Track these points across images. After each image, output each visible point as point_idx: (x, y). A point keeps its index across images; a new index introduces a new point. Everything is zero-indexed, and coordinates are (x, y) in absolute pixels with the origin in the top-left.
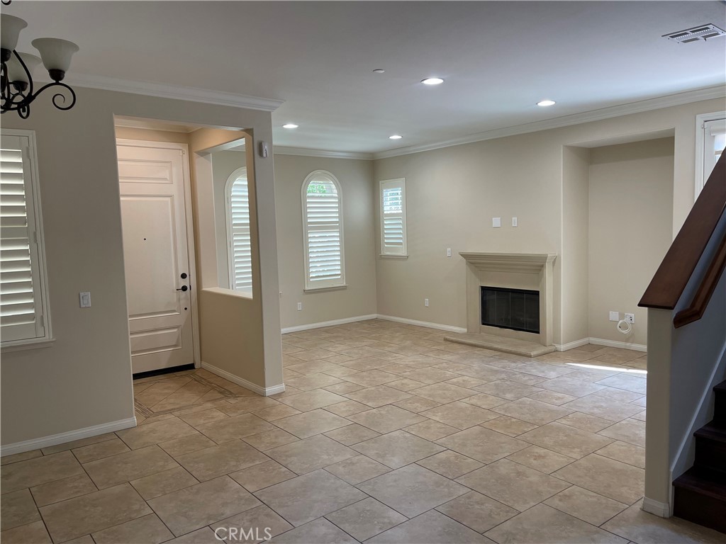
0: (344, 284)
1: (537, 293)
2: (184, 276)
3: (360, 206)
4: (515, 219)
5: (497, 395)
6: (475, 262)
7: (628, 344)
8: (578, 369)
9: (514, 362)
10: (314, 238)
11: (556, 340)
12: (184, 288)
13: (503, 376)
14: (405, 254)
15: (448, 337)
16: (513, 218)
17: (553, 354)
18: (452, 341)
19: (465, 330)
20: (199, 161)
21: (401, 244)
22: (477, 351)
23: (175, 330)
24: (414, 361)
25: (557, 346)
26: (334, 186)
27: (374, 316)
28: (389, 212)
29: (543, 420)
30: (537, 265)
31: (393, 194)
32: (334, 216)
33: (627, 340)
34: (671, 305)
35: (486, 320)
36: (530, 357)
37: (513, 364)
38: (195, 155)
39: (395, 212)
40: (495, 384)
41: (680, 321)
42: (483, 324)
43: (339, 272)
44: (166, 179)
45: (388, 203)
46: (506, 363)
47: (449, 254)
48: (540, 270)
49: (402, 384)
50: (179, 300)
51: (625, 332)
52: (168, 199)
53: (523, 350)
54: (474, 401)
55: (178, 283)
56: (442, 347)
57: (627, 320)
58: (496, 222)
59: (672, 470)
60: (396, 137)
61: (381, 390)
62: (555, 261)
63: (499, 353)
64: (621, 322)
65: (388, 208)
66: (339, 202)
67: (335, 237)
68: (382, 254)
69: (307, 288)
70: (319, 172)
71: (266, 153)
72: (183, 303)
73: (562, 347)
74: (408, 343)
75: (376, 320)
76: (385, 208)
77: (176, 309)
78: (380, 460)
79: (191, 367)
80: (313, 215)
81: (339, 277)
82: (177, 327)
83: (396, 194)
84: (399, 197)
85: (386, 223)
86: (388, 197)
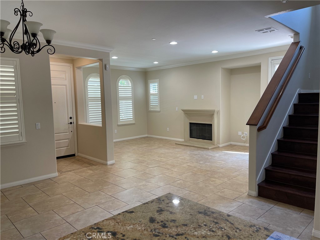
0: (134, 122)
1: (211, 125)
2: (71, 118)
3: (140, 90)
4: (203, 96)
5: (197, 162)
6: (187, 113)
7: (245, 144)
9: (203, 151)
10: (122, 103)
11: (219, 143)
12: (71, 123)
13: (199, 156)
14: (159, 110)
15: (177, 143)
16: (202, 96)
17: (217, 148)
18: (178, 144)
19: (184, 140)
20: (77, 71)
21: (157, 106)
22: (188, 147)
23: (67, 140)
24: (164, 152)
25: (219, 145)
26: (130, 82)
27: (146, 135)
28: (152, 93)
29: (214, 170)
30: (211, 114)
31: (153, 86)
32: (130, 94)
33: (245, 143)
34: (257, 124)
35: (191, 136)
36: (209, 149)
37: (202, 152)
38: (75, 69)
39: (155, 93)
40: (196, 159)
41: (260, 129)
43: (132, 118)
44: (64, 78)
45: (152, 89)
46: (199, 151)
47: (177, 110)
48: (212, 116)
50: (69, 128)
51: (244, 139)
52: (65, 86)
53: (206, 147)
54: (189, 164)
55: (68, 121)
56: (175, 147)
57: (245, 135)
58: (196, 97)
59: (257, 180)
60: (156, 63)
61: (153, 162)
62: (218, 112)
63: (197, 148)
64: (242, 135)
66: (132, 89)
67: (130, 102)
68: (149, 110)
69: (119, 124)
70: (124, 76)
71: (108, 68)
72: (71, 129)
73: (221, 146)
74: (161, 145)
75: (147, 137)
76: (151, 91)
77: (67, 131)
78: (156, 184)
79: (74, 155)
80: (121, 94)
81: (132, 119)
82: (68, 139)
83: (155, 86)
84: (157, 87)
85: (151, 97)
86: (152, 87)
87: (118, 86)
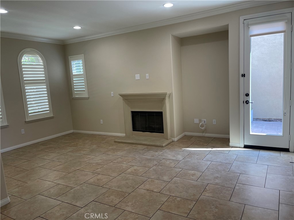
0: (52, 115)
1: (161, 113)
3: (58, 70)
4: (147, 75)
5: (158, 179)
6: (127, 98)
7: (204, 134)
8: (190, 151)
9: (156, 152)
10: (29, 90)
11: (172, 136)
13: (155, 163)
14: (87, 96)
15: (116, 140)
16: (146, 74)
17: (171, 144)
18: (118, 142)
19: (124, 135)
21: (84, 91)
24: (101, 160)
25: (173, 139)
26: (40, 59)
27: (72, 131)
28: (75, 74)
30: (161, 98)
31: (76, 64)
32: (41, 76)
33: (203, 132)
35: (135, 129)
36: (163, 147)
37: (157, 153)
39: (78, 73)
40: (153, 169)
42: (133, 131)
43: (48, 109)
45: (75, 69)
46: (152, 153)
47: (112, 95)
48: (163, 101)
49: (98, 180)
51: (203, 128)
53: (158, 143)
56: (114, 147)
57: (203, 122)
58: (138, 77)
60: (77, 28)
62: (170, 95)
63: (146, 147)
64: (201, 124)
65: (75, 71)
66: (44, 68)
67: (44, 88)
68: (73, 97)
69: (27, 120)
70: (28, 50)
73: (176, 139)
74: (94, 146)
75: (72, 134)
76: (73, 72)
80: (27, 76)
81: (49, 111)
83: (78, 64)
84: (81, 65)
85: (74, 79)
86: (75, 66)
87: (21, 65)
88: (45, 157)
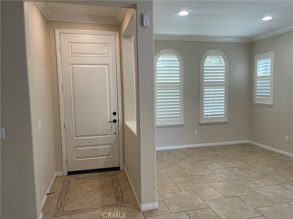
0: (227, 121)
2: (114, 114)
3: (240, 72)
10: (208, 91)
12: (115, 121)
14: (272, 103)
20: (124, 41)
21: (268, 96)
23: (108, 146)
26: (223, 60)
28: (260, 75)
31: (263, 63)
32: (221, 78)
39: (266, 75)
43: (223, 113)
44: (105, 54)
45: (261, 69)
50: (111, 128)
52: (106, 66)
55: (111, 118)
60: (267, 18)
65: (260, 72)
66: (226, 70)
67: (222, 90)
68: (254, 102)
69: (201, 122)
70: (212, 51)
71: (146, 23)
72: (114, 130)
76: (258, 73)
77: (109, 133)
79: (118, 169)
80: (208, 78)
81: (224, 116)
82: (110, 144)
83: (267, 63)
84: (269, 65)
85: (258, 82)
86: (261, 66)
87: (203, 67)
88: (209, 166)
